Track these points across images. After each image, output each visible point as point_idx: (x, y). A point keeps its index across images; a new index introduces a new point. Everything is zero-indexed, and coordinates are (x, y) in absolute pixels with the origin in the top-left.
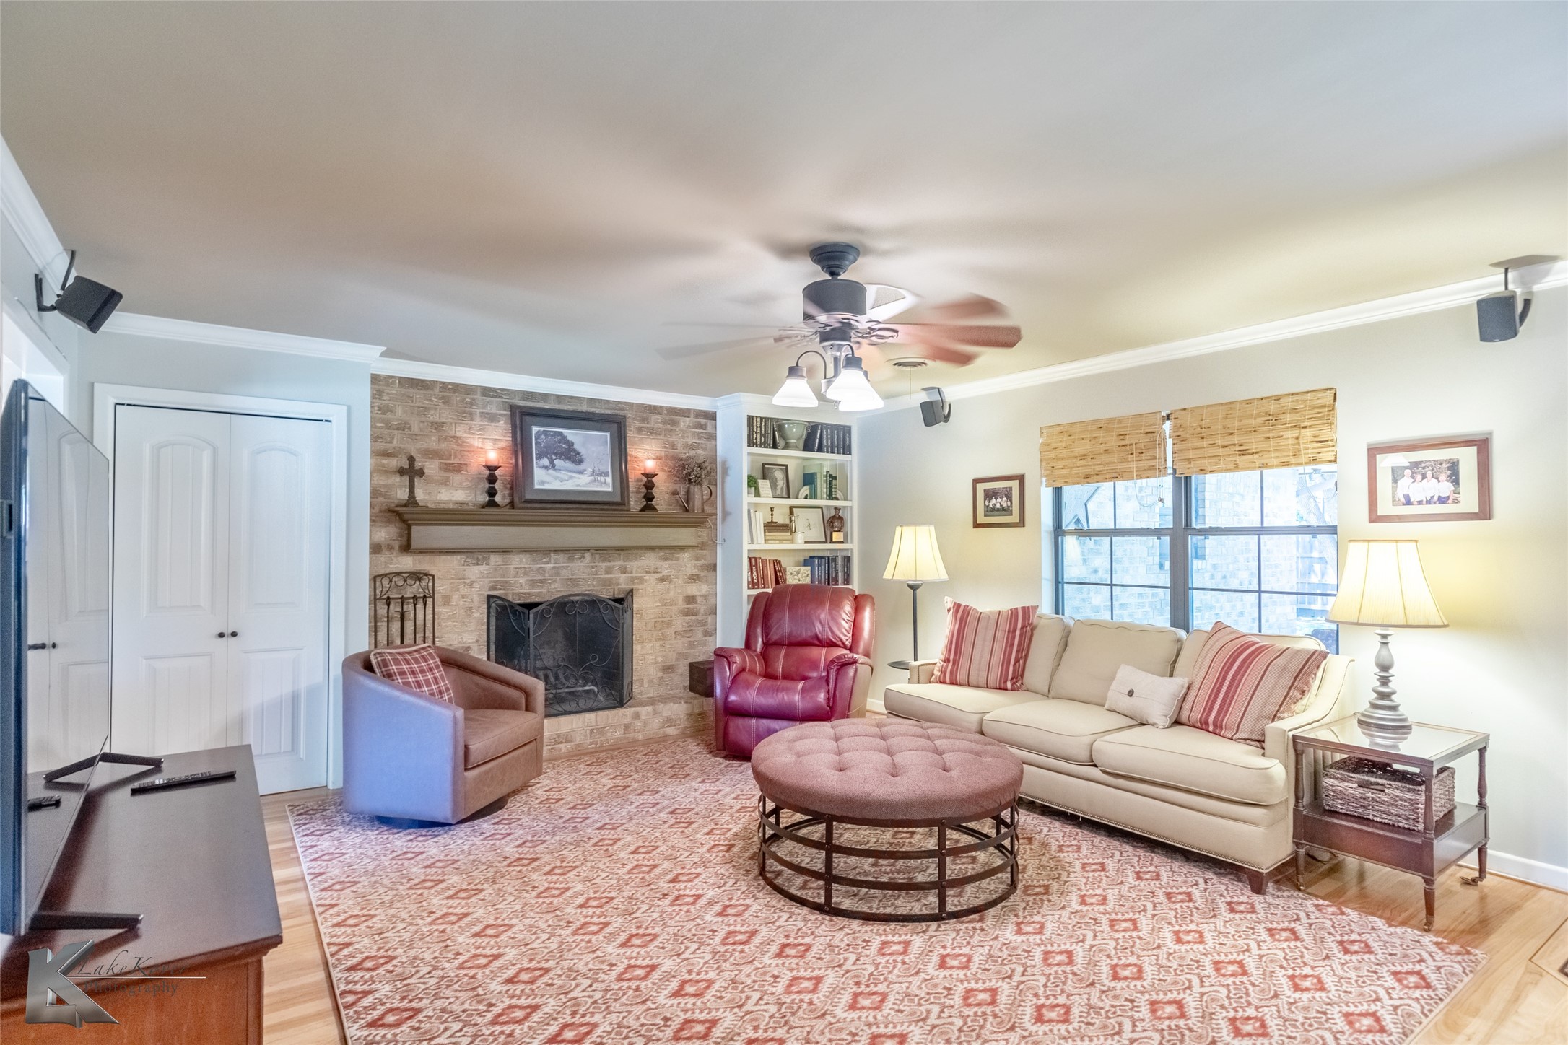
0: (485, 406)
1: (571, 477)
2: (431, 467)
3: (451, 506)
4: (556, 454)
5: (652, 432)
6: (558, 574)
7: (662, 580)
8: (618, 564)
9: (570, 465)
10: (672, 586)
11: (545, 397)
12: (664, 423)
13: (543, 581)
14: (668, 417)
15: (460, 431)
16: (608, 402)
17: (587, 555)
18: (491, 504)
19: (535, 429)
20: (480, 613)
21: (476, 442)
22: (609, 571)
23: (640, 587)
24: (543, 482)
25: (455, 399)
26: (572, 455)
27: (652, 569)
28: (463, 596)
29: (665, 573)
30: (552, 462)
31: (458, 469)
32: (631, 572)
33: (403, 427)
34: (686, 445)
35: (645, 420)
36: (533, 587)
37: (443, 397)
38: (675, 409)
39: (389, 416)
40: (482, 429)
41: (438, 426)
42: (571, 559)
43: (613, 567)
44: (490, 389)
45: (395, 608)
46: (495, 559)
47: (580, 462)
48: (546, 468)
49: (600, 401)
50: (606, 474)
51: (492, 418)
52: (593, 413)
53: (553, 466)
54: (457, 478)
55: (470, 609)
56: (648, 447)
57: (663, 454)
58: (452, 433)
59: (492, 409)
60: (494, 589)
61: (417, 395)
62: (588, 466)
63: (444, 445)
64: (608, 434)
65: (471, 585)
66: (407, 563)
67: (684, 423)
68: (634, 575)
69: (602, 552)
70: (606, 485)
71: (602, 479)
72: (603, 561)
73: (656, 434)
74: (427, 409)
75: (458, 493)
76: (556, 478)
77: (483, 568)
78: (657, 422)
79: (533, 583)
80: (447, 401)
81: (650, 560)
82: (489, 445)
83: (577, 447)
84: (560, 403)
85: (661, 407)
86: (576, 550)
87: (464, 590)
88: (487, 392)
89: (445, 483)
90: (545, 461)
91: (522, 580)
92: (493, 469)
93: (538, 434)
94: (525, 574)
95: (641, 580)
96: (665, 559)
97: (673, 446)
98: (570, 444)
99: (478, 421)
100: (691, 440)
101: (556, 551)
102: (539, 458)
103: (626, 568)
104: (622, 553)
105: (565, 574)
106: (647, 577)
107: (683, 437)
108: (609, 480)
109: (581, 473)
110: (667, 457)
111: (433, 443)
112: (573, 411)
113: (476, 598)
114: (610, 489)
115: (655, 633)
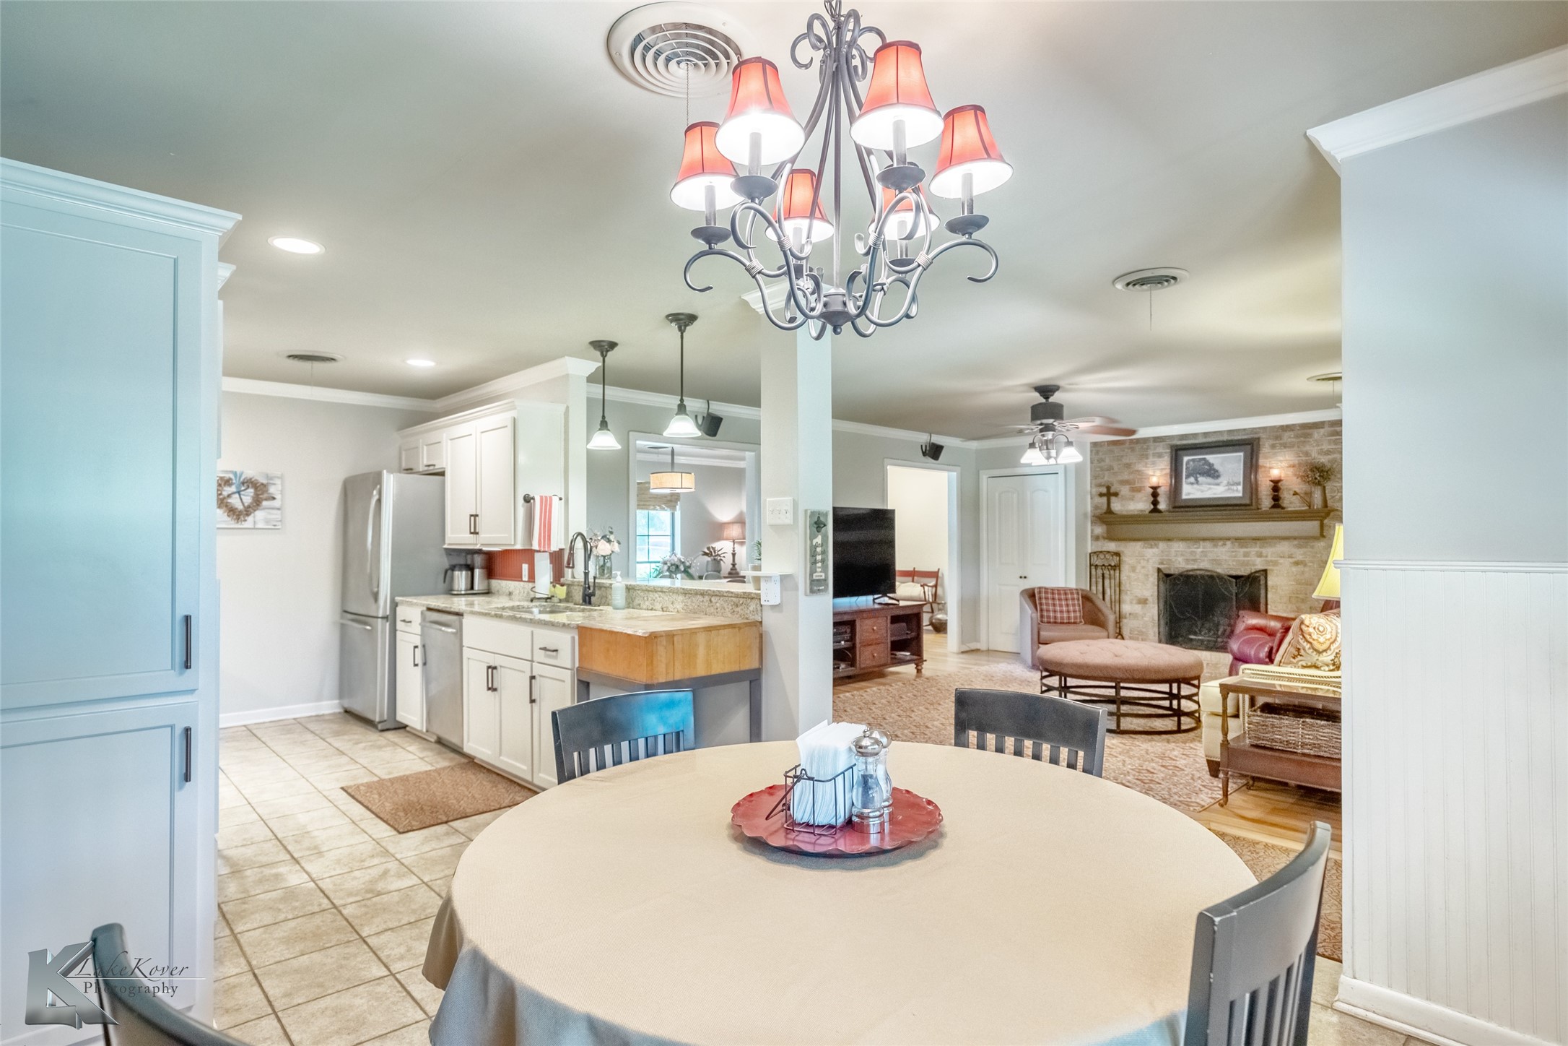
0: (1155, 449)
1: (1210, 489)
2: (1125, 491)
3: (1136, 513)
4: (1200, 474)
5: (1285, 446)
6: (1206, 556)
7: (1297, 563)
8: (1254, 550)
9: (1209, 480)
10: (1307, 569)
11: (1195, 435)
12: (1297, 437)
13: (1195, 561)
14: (1299, 432)
15: (1140, 467)
16: (1245, 430)
17: (1228, 543)
18: (1155, 510)
19: (1186, 459)
20: (1153, 578)
21: (1151, 473)
22: (1246, 555)
23: (1275, 568)
24: (1189, 494)
25: (1138, 447)
26: (1212, 473)
27: (1286, 555)
28: (1143, 567)
29: (1300, 558)
30: (1196, 479)
31: (1139, 490)
32: (1266, 557)
33: (1110, 468)
34: (1321, 452)
35: (1277, 438)
36: (1187, 564)
37: (1131, 448)
38: (1309, 423)
39: (1103, 464)
40: (1154, 463)
41: (1128, 466)
42: (1215, 546)
43: (1250, 552)
44: (1158, 438)
45: (1099, 572)
46: (1162, 545)
47: (1218, 477)
48: (1192, 484)
49: (1238, 431)
50: (1238, 484)
51: (1160, 456)
52: (1232, 441)
53: (1197, 482)
54: (1139, 495)
55: (1147, 575)
56: (1281, 458)
57: (1297, 462)
58: (1136, 468)
59: (1160, 450)
60: (1162, 563)
61: (1115, 448)
62: (1223, 480)
63: (1131, 477)
64: (1242, 454)
65: (1148, 560)
66: (1112, 546)
67: (1317, 434)
68: (1269, 558)
69: (1240, 541)
70: (1238, 492)
71: (1235, 488)
72: (1242, 547)
73: (1289, 447)
74: (1122, 456)
75: (1140, 505)
76: (1198, 490)
77: (1155, 550)
78: (1290, 437)
79: (1187, 561)
80: (1133, 450)
81: (1284, 547)
82: (1158, 473)
83: (1216, 467)
84: (1205, 437)
85: (1293, 425)
86: (1221, 539)
87: (1143, 563)
88: (1157, 440)
89: (1132, 499)
90: (1192, 479)
91: (1180, 559)
92: (1155, 488)
93: (1188, 462)
94: (1182, 555)
95: (1276, 563)
96: (1300, 547)
97: (1307, 454)
98: (1211, 465)
99: (1151, 459)
100: (1326, 447)
101: (1204, 539)
102: (1188, 477)
103: (1261, 553)
104: (1258, 542)
105: (1211, 556)
106: (1281, 561)
107: (1318, 445)
108: (1240, 488)
109: (1218, 484)
110: (1300, 464)
111: (1125, 476)
112: (1216, 442)
113: (1151, 569)
114: (1240, 495)
115: (1290, 606)
